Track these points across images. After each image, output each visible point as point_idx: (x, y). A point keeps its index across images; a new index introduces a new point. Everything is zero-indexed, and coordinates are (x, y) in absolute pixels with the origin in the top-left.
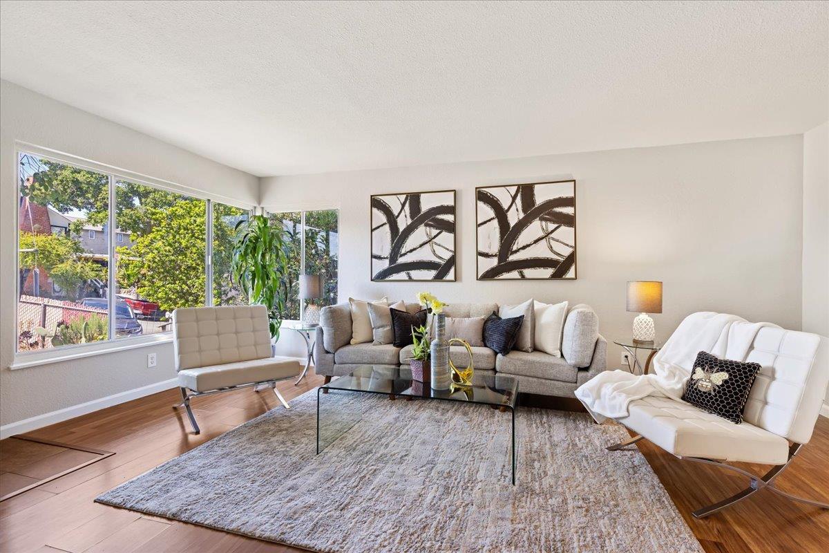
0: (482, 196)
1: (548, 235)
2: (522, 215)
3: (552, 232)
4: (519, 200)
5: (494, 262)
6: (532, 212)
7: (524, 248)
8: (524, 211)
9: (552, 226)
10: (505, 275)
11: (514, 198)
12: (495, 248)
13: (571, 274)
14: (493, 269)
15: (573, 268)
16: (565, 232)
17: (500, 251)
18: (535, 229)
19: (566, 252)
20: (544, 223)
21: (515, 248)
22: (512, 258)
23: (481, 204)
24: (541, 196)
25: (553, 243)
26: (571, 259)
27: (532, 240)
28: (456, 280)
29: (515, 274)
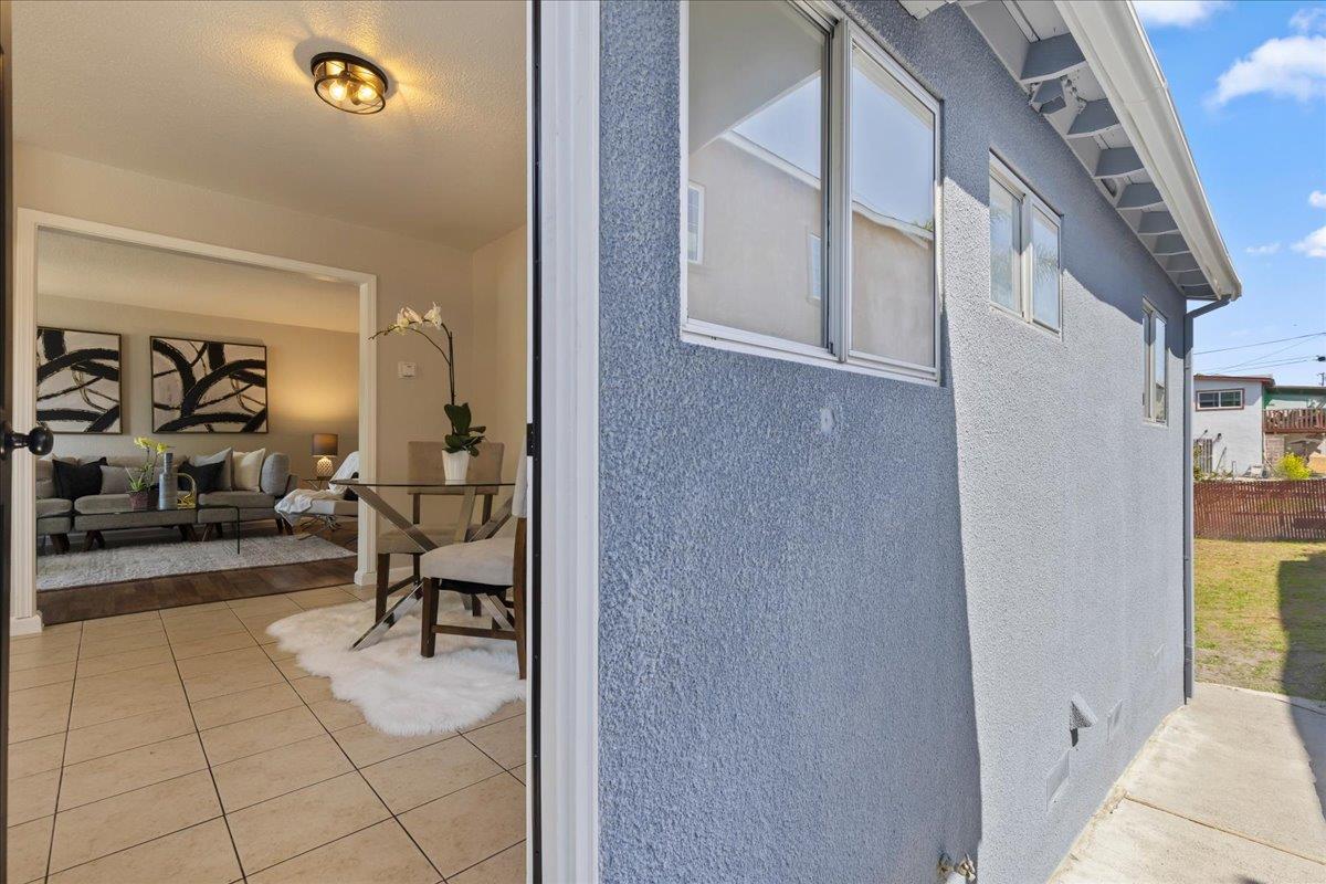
0: (158, 345)
1: (238, 392)
2: (209, 372)
3: (243, 390)
4: (205, 356)
5: (177, 415)
6: (220, 368)
7: (212, 402)
8: (212, 366)
9: (242, 385)
10: (190, 429)
11: (200, 354)
12: (177, 400)
13: (263, 428)
14: (173, 422)
15: (264, 424)
16: (255, 391)
17: (182, 404)
18: (225, 385)
19: (258, 408)
20: (234, 381)
21: (201, 402)
22: (197, 412)
23: (157, 354)
24: (231, 355)
25: (244, 400)
26: (263, 415)
27: (221, 396)
28: (122, 433)
29: (202, 427)
